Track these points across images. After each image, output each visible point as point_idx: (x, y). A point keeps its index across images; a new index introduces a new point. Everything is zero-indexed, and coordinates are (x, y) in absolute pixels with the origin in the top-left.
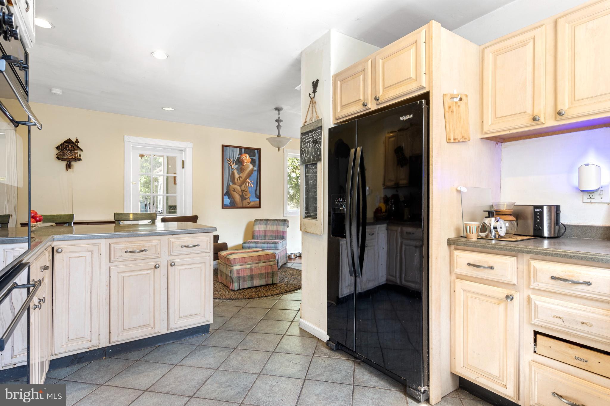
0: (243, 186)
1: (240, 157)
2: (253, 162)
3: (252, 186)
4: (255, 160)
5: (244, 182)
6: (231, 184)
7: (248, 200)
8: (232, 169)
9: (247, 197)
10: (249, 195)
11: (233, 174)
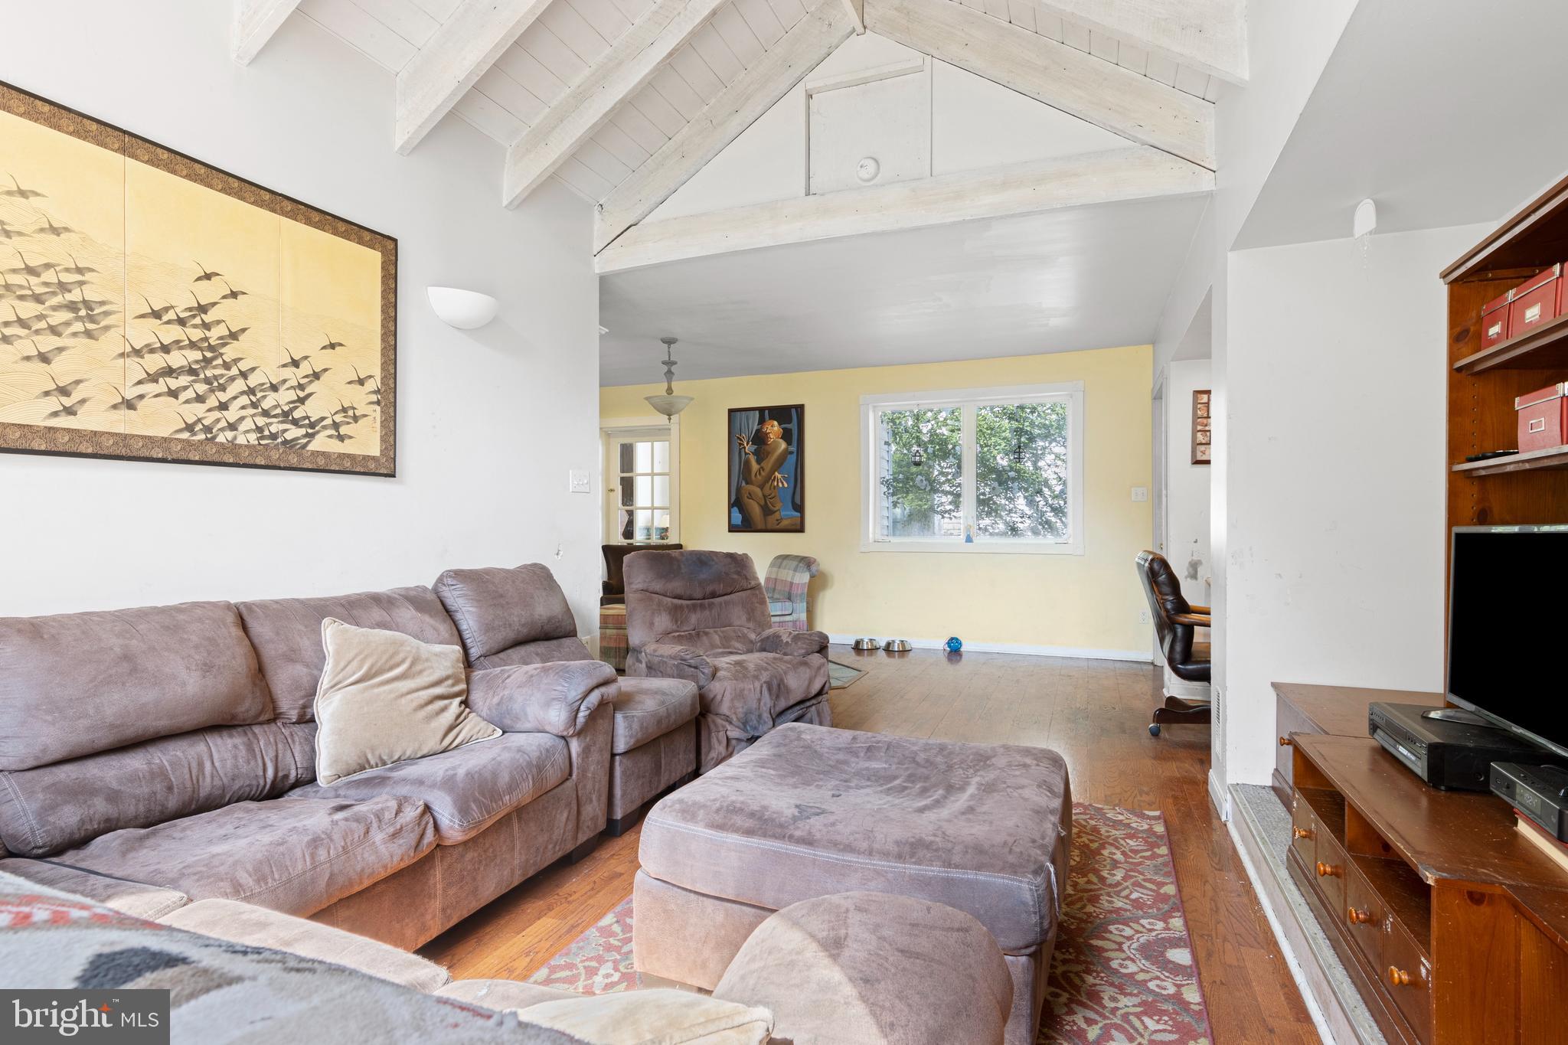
0: (768, 486)
1: (762, 428)
2: (786, 436)
3: (786, 485)
4: (791, 430)
5: (769, 478)
6: (744, 484)
7: (777, 515)
8: (746, 454)
9: (775, 509)
10: (778, 506)
11: (747, 463)
